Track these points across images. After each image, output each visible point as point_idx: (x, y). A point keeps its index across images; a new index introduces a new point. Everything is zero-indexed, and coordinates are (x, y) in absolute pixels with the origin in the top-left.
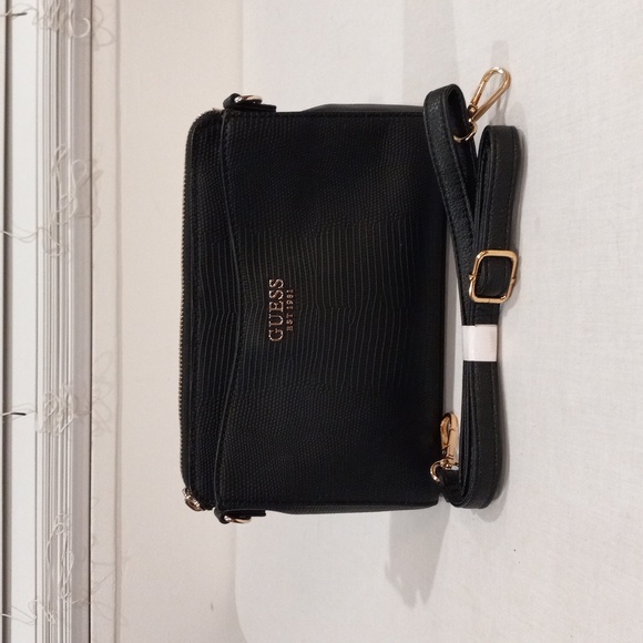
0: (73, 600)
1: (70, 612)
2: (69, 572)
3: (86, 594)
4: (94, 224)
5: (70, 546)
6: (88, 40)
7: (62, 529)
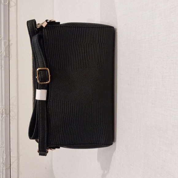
0: (6, 167)
1: (4, 171)
2: (4, 160)
3: (9, 165)
4: (10, 59)
5: (4, 152)
6: (8, 5)
7: (2, 147)
